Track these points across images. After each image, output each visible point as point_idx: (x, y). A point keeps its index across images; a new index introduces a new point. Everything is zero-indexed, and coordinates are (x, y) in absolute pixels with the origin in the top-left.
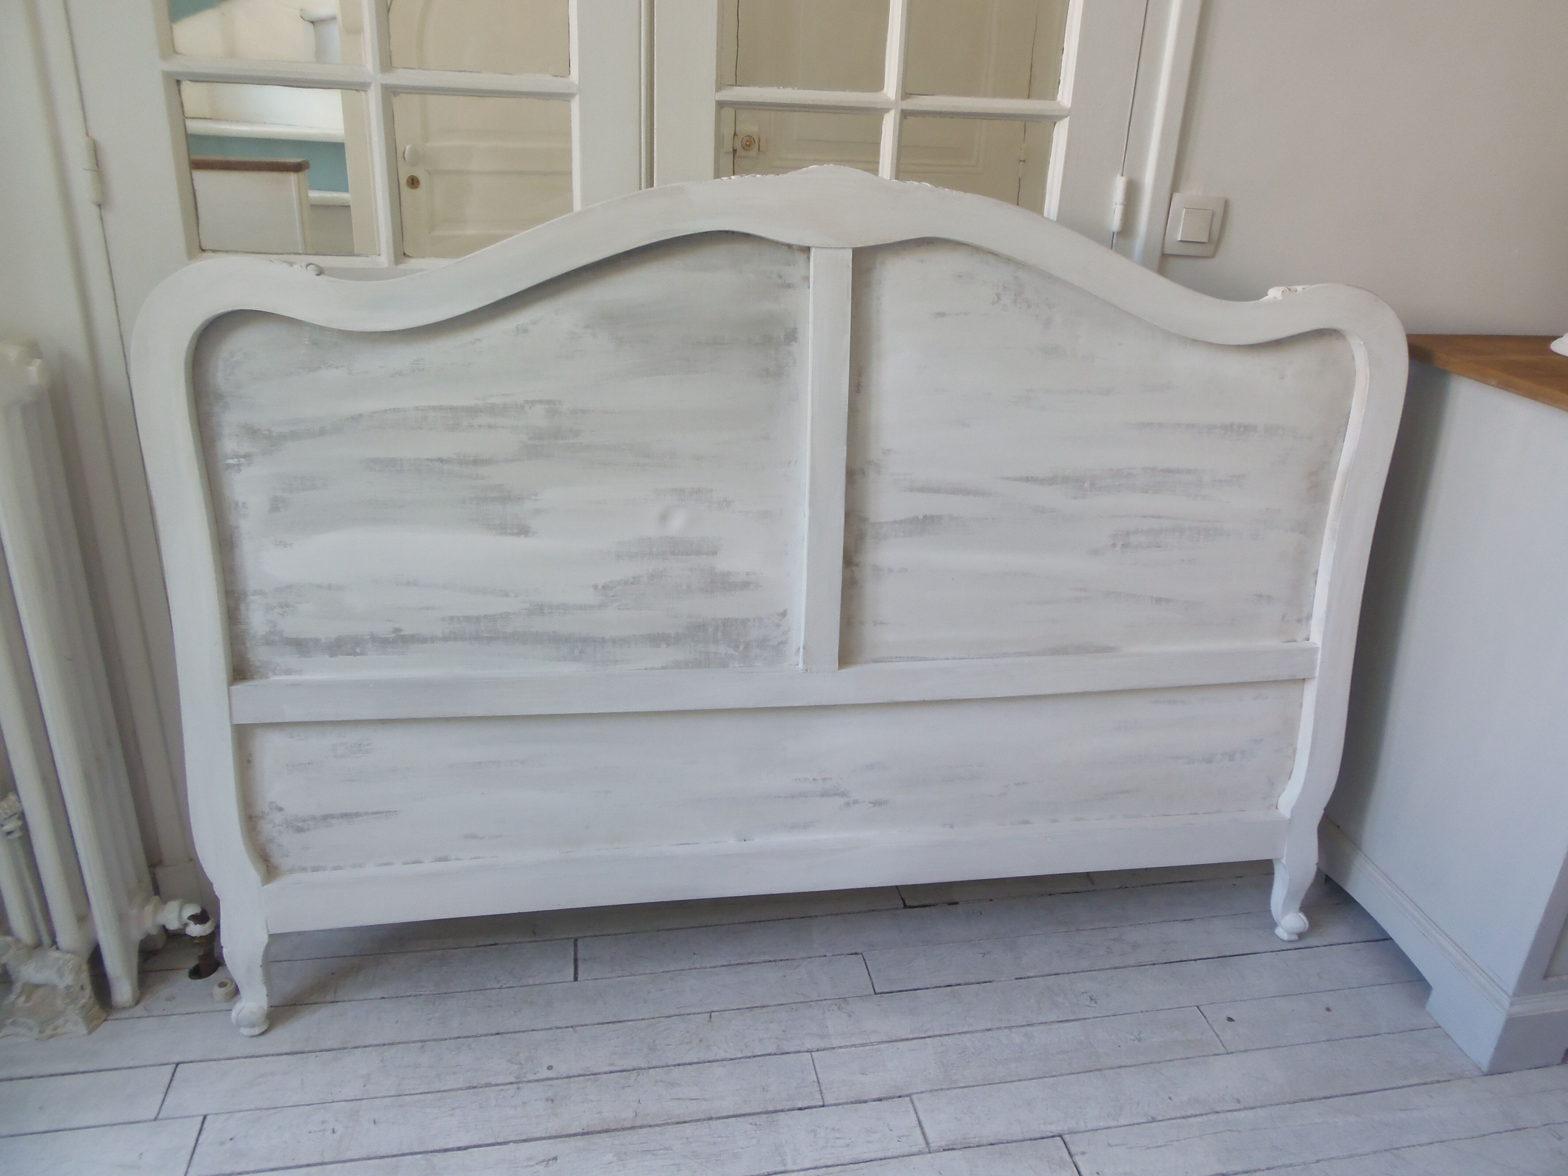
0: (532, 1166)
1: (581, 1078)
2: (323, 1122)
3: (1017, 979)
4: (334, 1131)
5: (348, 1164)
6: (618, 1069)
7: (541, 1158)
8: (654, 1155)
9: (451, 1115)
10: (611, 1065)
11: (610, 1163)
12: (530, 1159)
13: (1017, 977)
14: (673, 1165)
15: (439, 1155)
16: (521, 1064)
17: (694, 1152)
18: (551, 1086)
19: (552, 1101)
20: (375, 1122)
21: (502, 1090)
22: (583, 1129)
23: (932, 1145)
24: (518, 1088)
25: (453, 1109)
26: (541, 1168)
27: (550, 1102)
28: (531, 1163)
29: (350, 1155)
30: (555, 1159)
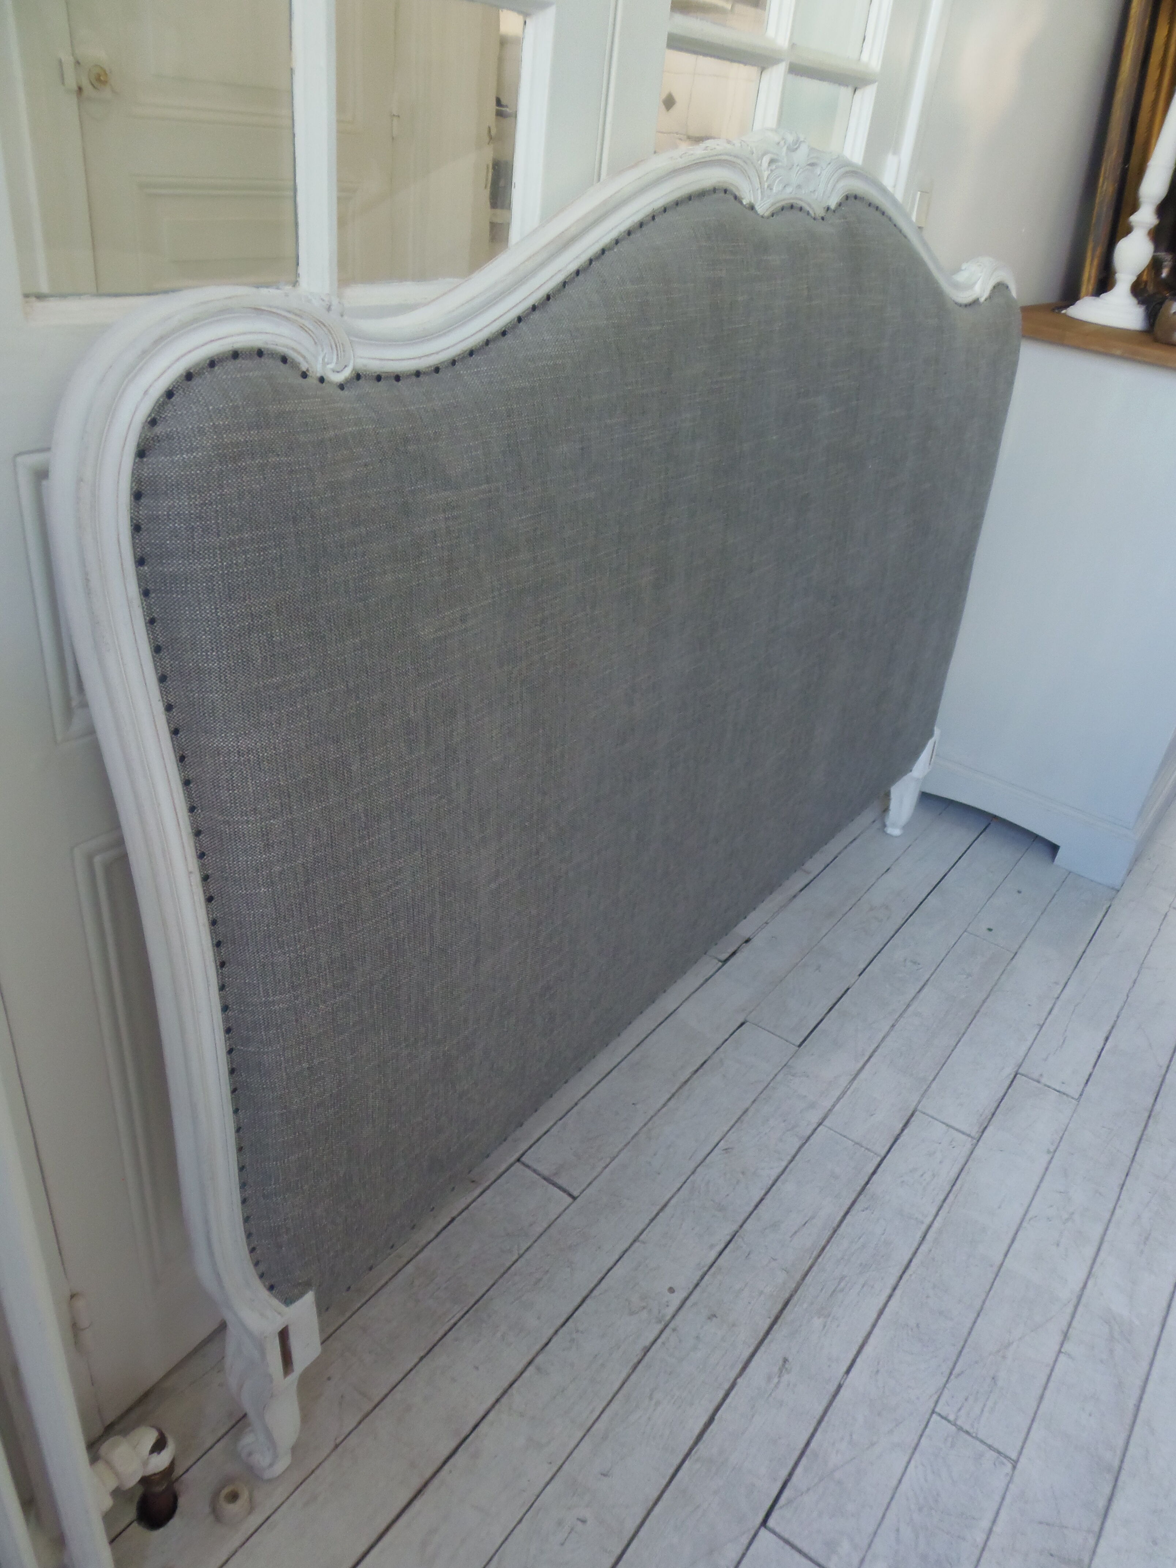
0: (779, 1382)
1: (707, 1277)
2: (560, 1523)
3: (860, 975)
4: (584, 1521)
5: (641, 1534)
6: (722, 1246)
7: (776, 1369)
8: (842, 1290)
9: (658, 1403)
10: (712, 1247)
11: (824, 1326)
12: (769, 1379)
13: (859, 973)
14: (863, 1287)
15: (701, 1445)
16: (644, 1308)
17: (861, 1264)
18: (695, 1304)
19: (715, 1316)
20: (604, 1475)
21: (663, 1343)
22: (769, 1318)
23: (973, 1134)
24: (674, 1330)
25: (651, 1398)
26: (786, 1377)
27: (714, 1319)
28: (776, 1380)
29: (630, 1527)
30: (785, 1360)
